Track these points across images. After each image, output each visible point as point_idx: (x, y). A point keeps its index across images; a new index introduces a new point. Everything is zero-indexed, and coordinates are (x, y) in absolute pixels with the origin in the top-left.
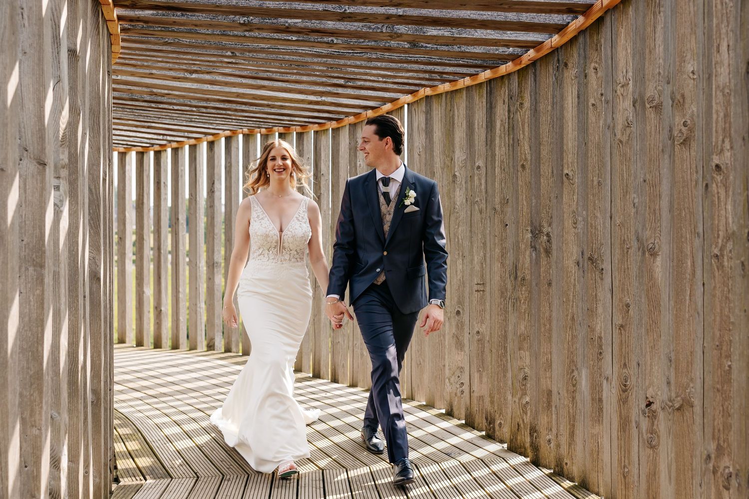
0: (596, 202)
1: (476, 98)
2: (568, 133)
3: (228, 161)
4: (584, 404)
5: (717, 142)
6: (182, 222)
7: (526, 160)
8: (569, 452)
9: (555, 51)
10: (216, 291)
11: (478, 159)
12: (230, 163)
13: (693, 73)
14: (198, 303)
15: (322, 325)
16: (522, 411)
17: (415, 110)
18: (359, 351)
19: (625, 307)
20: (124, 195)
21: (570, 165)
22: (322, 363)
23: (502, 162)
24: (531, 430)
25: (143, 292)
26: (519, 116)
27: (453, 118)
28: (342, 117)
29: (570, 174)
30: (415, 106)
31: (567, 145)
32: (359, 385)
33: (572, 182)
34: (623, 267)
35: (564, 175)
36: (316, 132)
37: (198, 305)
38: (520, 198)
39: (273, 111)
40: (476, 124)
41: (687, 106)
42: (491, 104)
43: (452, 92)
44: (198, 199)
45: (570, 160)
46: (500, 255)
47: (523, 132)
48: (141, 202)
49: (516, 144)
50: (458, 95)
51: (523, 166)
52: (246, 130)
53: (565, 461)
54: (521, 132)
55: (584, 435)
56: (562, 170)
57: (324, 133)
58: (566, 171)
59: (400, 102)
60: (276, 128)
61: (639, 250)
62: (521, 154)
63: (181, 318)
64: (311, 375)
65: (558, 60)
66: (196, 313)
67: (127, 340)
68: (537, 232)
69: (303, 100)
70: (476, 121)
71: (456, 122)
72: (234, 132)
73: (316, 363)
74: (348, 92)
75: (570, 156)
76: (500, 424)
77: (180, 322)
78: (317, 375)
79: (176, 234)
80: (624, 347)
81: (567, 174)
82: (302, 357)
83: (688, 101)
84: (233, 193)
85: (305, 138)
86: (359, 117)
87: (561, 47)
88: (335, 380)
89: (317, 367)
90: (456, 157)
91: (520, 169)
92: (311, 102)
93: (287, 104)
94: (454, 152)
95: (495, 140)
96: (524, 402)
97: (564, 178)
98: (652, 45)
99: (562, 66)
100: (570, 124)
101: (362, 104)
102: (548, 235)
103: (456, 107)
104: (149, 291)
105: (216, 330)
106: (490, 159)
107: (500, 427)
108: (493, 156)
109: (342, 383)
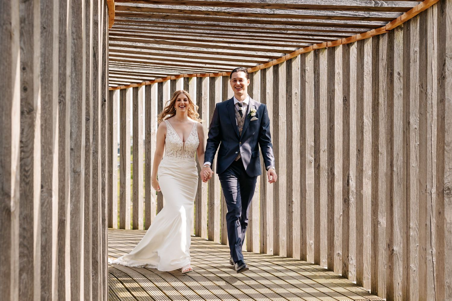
48: (376, 102)
63: (412, 265)
77: (411, 272)
79: (407, 145)
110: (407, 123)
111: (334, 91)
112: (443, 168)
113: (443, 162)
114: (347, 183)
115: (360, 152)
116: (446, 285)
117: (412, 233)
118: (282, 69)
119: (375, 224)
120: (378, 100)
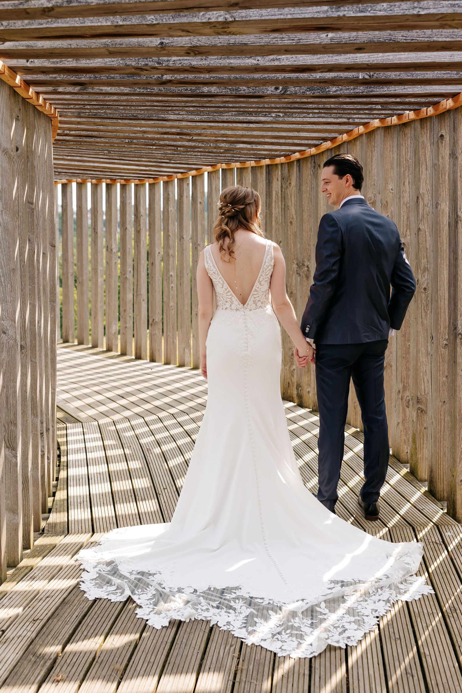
1: (259, 175)
3: (64, 202)
5: (403, 232)
7: (293, 218)
9: (313, 156)
12: (66, 203)
13: (392, 189)
15: (142, 322)
16: (291, 375)
18: (171, 340)
22: (143, 349)
23: (276, 218)
24: (297, 386)
26: (288, 191)
30: (214, 174)
32: (172, 363)
36: (136, 185)
41: (389, 207)
42: (269, 180)
43: (241, 168)
47: (291, 201)
49: (286, 209)
50: (245, 171)
52: (79, 180)
57: (143, 185)
59: (202, 170)
60: (104, 180)
62: (290, 214)
64: (134, 357)
65: (315, 162)
68: (301, 265)
72: (70, 181)
73: (138, 349)
78: (138, 357)
82: (126, 345)
83: (389, 204)
84: (69, 226)
85: (127, 188)
86: (171, 178)
87: (317, 155)
88: (153, 360)
89: (138, 351)
95: (272, 204)
96: (292, 369)
98: (370, 169)
99: (317, 167)
102: (308, 267)
106: (268, 215)
108: (271, 214)
109: (158, 362)
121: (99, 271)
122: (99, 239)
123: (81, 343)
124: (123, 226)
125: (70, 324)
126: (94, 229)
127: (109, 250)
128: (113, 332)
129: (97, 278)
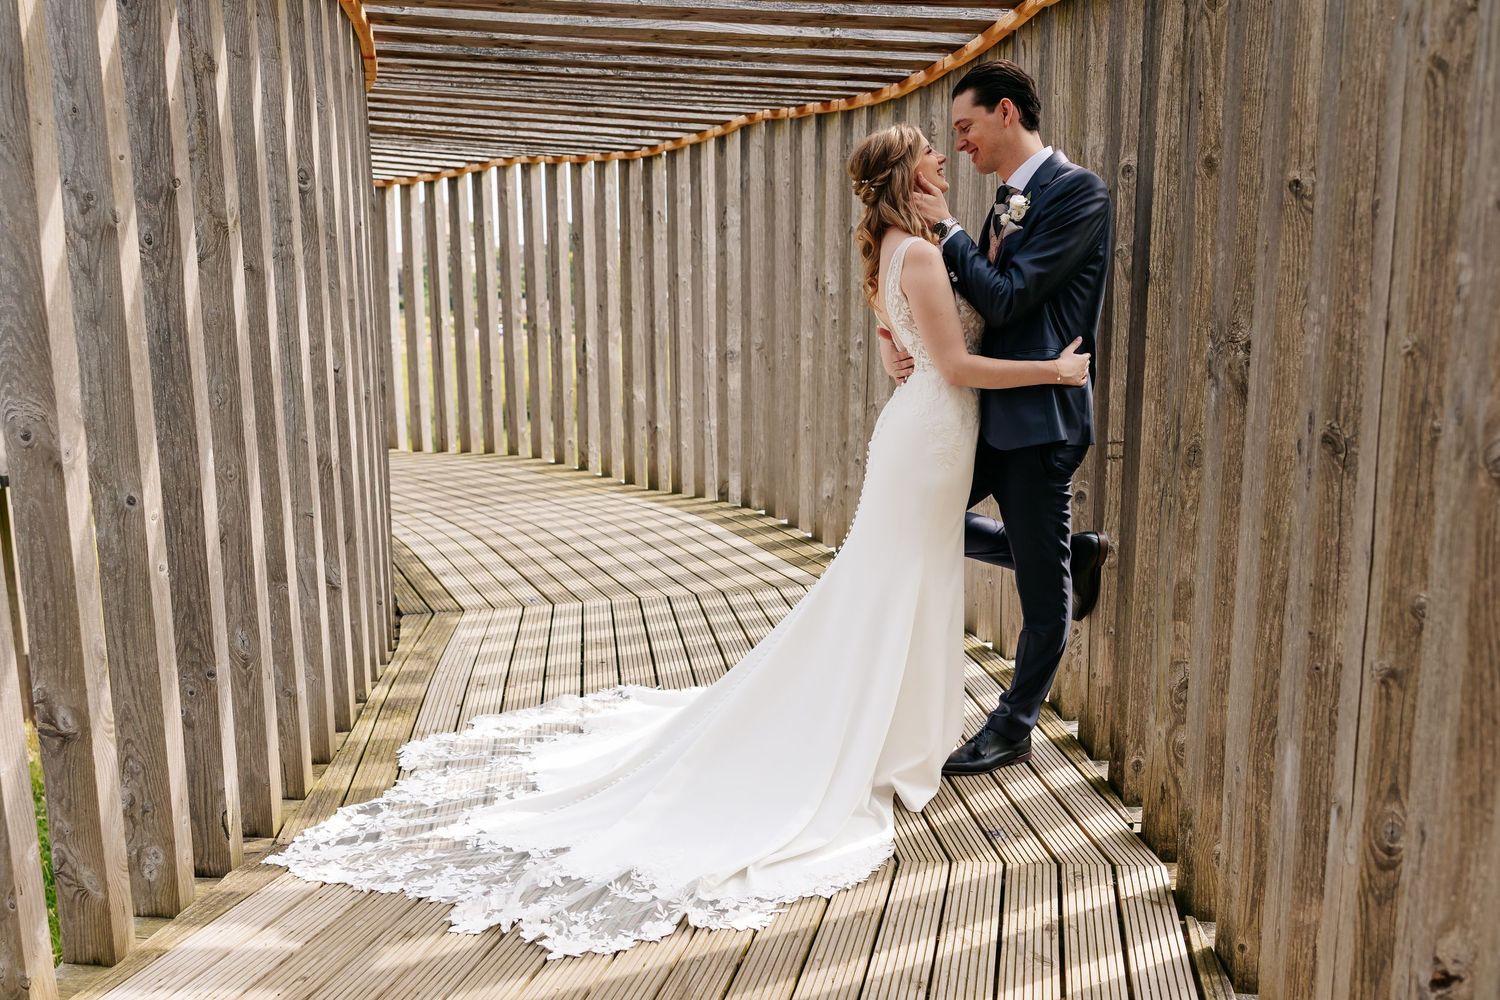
0: (1362, 268)
2: (1308, 59)
4: (1284, 832)
6: (684, 279)
7: (1218, 145)
8: (1251, 921)
10: (730, 402)
11: (1128, 150)
12: (748, 174)
14: (706, 419)
16: (1172, 759)
17: (1024, 44)
19: (1408, 615)
20: (604, 234)
21: (1308, 156)
25: (633, 396)
26: (1206, 29)
27: (1086, 55)
28: (905, 72)
29: (1306, 181)
31: (1303, 94)
33: (1310, 204)
34: (1412, 488)
35: (1286, 184)
36: (869, 109)
37: (707, 423)
38: (1198, 245)
39: (748, 66)
40: (1127, 63)
44: (704, 240)
45: (1308, 141)
46: (1156, 384)
47: (1216, 70)
49: (1195, 106)
51: (1210, 163)
53: (1240, 940)
54: (1209, 72)
55: (1279, 916)
56: (1283, 171)
57: (884, 109)
58: (1293, 174)
61: (1459, 452)
62: (1206, 129)
63: (683, 442)
66: (703, 436)
67: (613, 471)
68: (1223, 339)
69: (793, 38)
70: (1127, 57)
71: (1091, 63)
74: (876, 13)
75: (1308, 129)
76: (1138, 764)
77: (683, 450)
80: (1395, 737)
81: (1297, 182)
84: (752, 230)
86: (933, 71)
90: (1089, 145)
91: (1201, 170)
92: (813, 43)
93: (771, 51)
94: (1084, 134)
95: (1158, 98)
97: (1287, 193)
100: (1316, 31)
101: (922, 40)
103: (1092, 28)
104: (640, 395)
105: (730, 469)
106: (1144, 147)
107: (1137, 771)
110: (674, 276)
111: (556, 224)
112: (725, 330)
113: (726, 322)
114: (582, 347)
115: (602, 308)
116: (730, 457)
117: (682, 405)
118: (467, 183)
119: (629, 398)
120: (629, 242)
121: (803, 342)
122: (803, 260)
123: (771, 513)
124: (845, 225)
125: (753, 464)
126: (795, 235)
127: (820, 287)
128: (825, 496)
129: (799, 358)
